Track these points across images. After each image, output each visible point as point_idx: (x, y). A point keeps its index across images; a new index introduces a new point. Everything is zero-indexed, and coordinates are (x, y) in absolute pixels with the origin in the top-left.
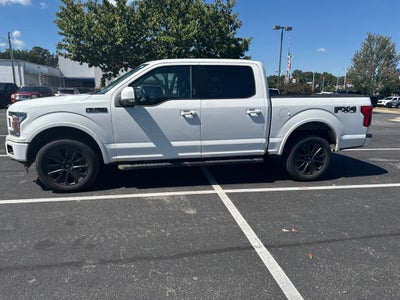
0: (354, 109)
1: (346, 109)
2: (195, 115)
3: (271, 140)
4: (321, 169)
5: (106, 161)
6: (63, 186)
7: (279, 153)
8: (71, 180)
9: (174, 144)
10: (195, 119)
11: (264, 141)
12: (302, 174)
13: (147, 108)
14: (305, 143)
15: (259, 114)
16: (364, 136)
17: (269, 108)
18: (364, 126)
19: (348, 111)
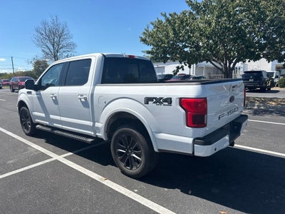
0: (169, 101)
1: (158, 101)
2: (56, 98)
3: (97, 124)
4: (139, 168)
5: (34, 122)
7: (104, 138)
9: (52, 116)
10: (56, 101)
12: (123, 166)
15: (86, 99)
17: (92, 95)
18: (188, 126)
19: (161, 103)
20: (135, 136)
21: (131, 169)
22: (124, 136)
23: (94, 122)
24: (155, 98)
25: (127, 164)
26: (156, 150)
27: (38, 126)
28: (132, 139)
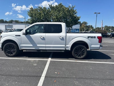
0: (95, 37)
1: (92, 37)
2: (44, 38)
3: (67, 46)
4: (84, 56)
5: (20, 49)
6: (9, 55)
7: (70, 50)
8: (11, 53)
9: (38, 45)
10: (43, 39)
11: (64, 46)
12: (77, 57)
14: (78, 47)
15: (63, 38)
16: (99, 46)
17: (66, 36)
18: (99, 43)
26: (89, 50)
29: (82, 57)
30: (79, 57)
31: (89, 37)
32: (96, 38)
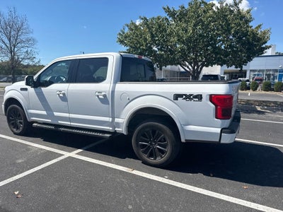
0: (199, 97)
1: (188, 97)
2: (64, 94)
3: (117, 120)
4: (165, 157)
5: (28, 120)
8: (18, 128)
9: (56, 114)
10: (64, 98)
12: (146, 157)
13: (43, 89)
15: (105, 96)
16: (218, 130)
17: (113, 92)
18: (217, 118)
19: (191, 99)
20: (160, 129)
21: (155, 159)
22: (148, 129)
23: (113, 118)
24: (185, 95)
25: (151, 155)
26: (183, 140)
27: (35, 124)
28: (157, 132)
29: (159, 160)
30: (151, 160)
31: (177, 97)
32: (205, 99)
